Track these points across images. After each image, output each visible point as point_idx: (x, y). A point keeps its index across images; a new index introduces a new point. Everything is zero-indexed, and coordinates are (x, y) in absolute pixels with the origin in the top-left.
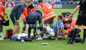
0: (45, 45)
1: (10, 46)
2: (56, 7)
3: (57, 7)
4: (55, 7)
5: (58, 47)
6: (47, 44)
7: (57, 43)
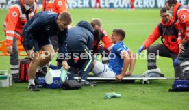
0: (114, 97)
1: (28, 101)
2: (140, 6)
3: (142, 4)
4: (137, 4)
5: (145, 103)
6: (118, 95)
7: (144, 93)
